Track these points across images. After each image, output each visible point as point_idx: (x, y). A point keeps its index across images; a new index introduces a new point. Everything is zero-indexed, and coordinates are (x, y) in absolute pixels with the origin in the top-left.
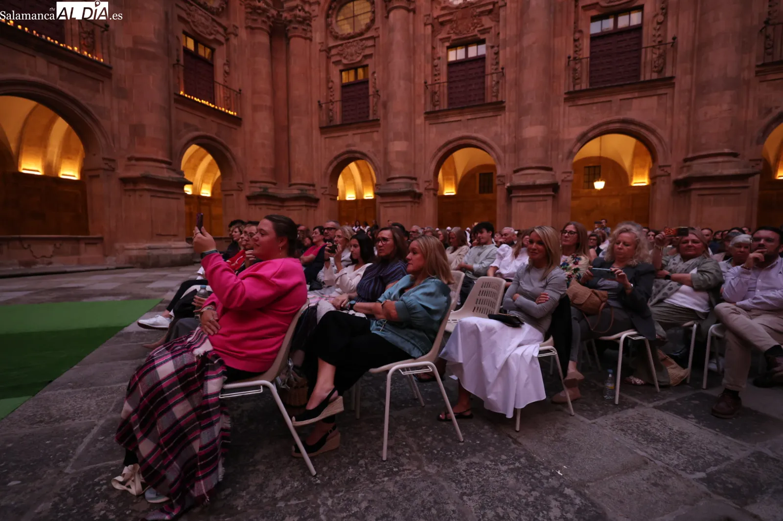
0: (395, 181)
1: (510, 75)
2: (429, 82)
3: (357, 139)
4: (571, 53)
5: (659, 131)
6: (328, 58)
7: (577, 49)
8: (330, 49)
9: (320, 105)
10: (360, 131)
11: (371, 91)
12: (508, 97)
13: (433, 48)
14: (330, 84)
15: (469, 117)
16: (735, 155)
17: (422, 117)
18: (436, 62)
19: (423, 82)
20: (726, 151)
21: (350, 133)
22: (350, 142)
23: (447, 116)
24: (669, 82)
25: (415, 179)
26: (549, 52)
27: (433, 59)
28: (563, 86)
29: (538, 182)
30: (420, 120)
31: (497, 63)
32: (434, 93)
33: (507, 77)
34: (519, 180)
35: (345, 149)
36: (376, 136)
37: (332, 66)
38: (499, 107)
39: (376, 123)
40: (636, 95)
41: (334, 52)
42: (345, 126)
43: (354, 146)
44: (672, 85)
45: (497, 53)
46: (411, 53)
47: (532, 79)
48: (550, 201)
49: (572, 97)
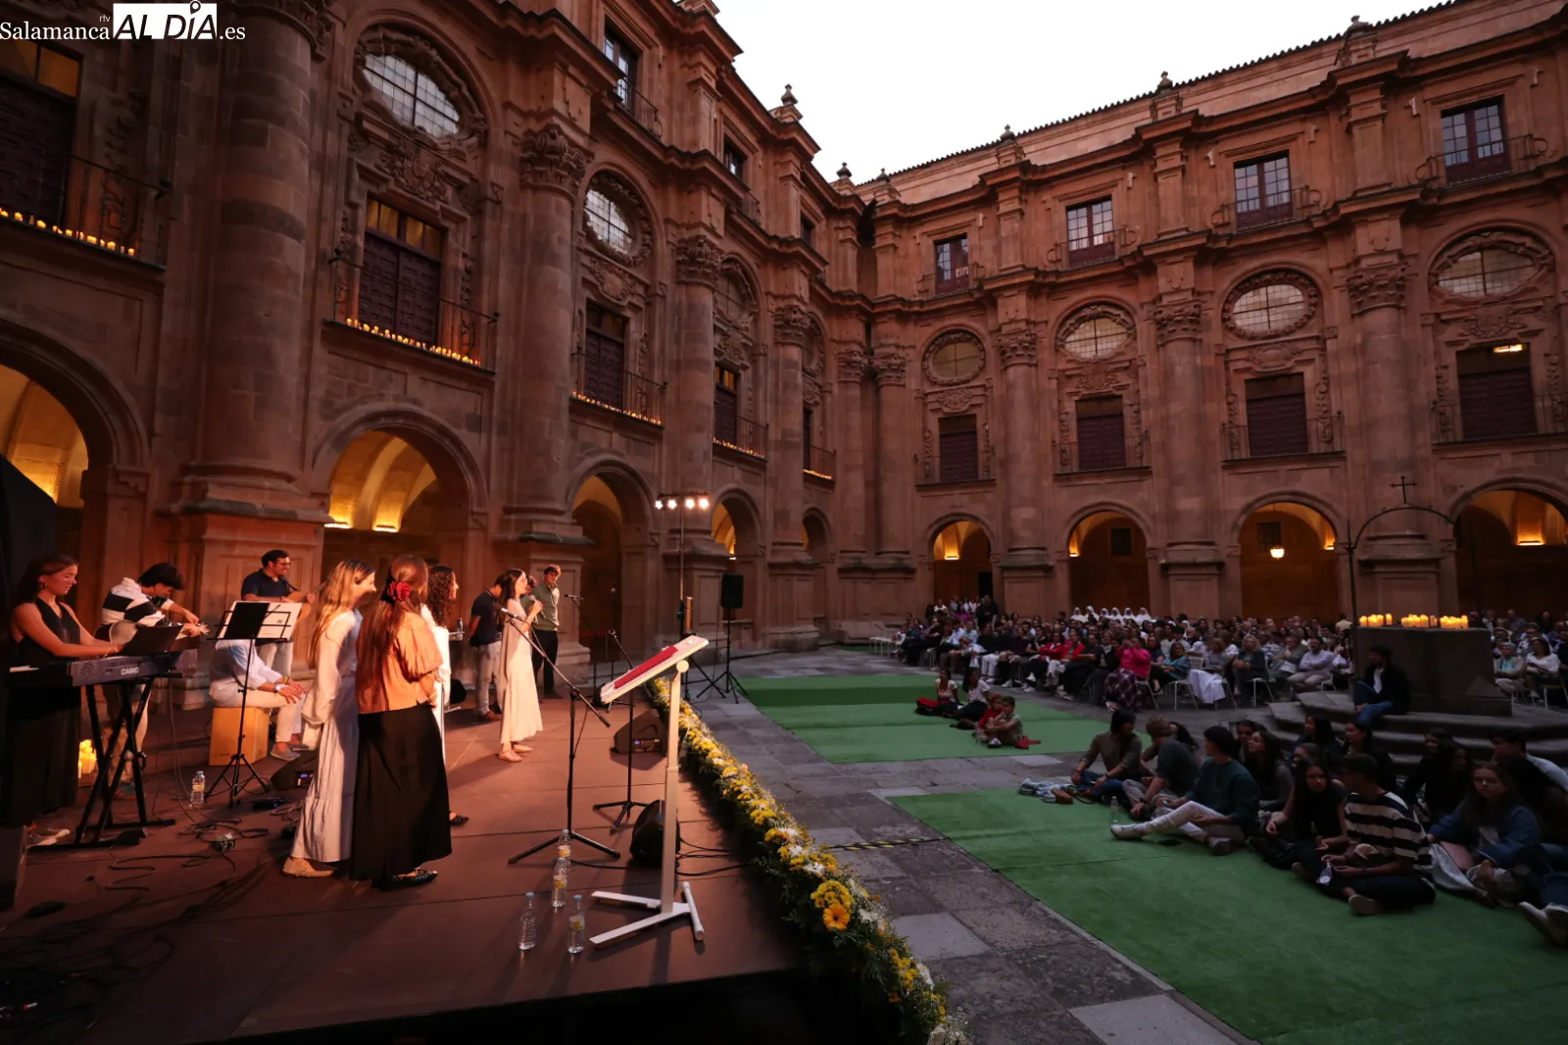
0: (1022, 552)
1: (1156, 438)
2: (1058, 440)
3: (965, 499)
4: (1225, 419)
5: (1335, 506)
6: (925, 405)
7: (1232, 413)
8: (926, 395)
9: (916, 459)
10: (969, 490)
11: (981, 445)
12: (1156, 462)
13: (1059, 401)
14: (927, 434)
15: (1109, 480)
16: (1422, 537)
17: (1051, 478)
18: (1063, 416)
19: (1049, 440)
20: (1408, 533)
21: (956, 492)
22: (957, 503)
23: (1081, 479)
24: (1339, 455)
25: (1043, 549)
26: (1200, 419)
27: (1060, 414)
28: (1220, 454)
29: (1200, 559)
30: (1047, 483)
31: (1139, 422)
32: (1063, 451)
33: (1153, 440)
34: (1177, 555)
35: (949, 511)
36: (989, 497)
37: (929, 414)
38: (1144, 472)
39: (990, 483)
40: (1305, 466)
41: (931, 398)
42: (947, 484)
43: (961, 507)
44: (1344, 459)
45: (1138, 412)
46: (1035, 407)
47: (1183, 448)
48: (1215, 580)
49: (1231, 465)
